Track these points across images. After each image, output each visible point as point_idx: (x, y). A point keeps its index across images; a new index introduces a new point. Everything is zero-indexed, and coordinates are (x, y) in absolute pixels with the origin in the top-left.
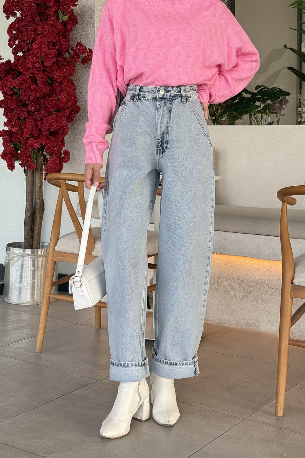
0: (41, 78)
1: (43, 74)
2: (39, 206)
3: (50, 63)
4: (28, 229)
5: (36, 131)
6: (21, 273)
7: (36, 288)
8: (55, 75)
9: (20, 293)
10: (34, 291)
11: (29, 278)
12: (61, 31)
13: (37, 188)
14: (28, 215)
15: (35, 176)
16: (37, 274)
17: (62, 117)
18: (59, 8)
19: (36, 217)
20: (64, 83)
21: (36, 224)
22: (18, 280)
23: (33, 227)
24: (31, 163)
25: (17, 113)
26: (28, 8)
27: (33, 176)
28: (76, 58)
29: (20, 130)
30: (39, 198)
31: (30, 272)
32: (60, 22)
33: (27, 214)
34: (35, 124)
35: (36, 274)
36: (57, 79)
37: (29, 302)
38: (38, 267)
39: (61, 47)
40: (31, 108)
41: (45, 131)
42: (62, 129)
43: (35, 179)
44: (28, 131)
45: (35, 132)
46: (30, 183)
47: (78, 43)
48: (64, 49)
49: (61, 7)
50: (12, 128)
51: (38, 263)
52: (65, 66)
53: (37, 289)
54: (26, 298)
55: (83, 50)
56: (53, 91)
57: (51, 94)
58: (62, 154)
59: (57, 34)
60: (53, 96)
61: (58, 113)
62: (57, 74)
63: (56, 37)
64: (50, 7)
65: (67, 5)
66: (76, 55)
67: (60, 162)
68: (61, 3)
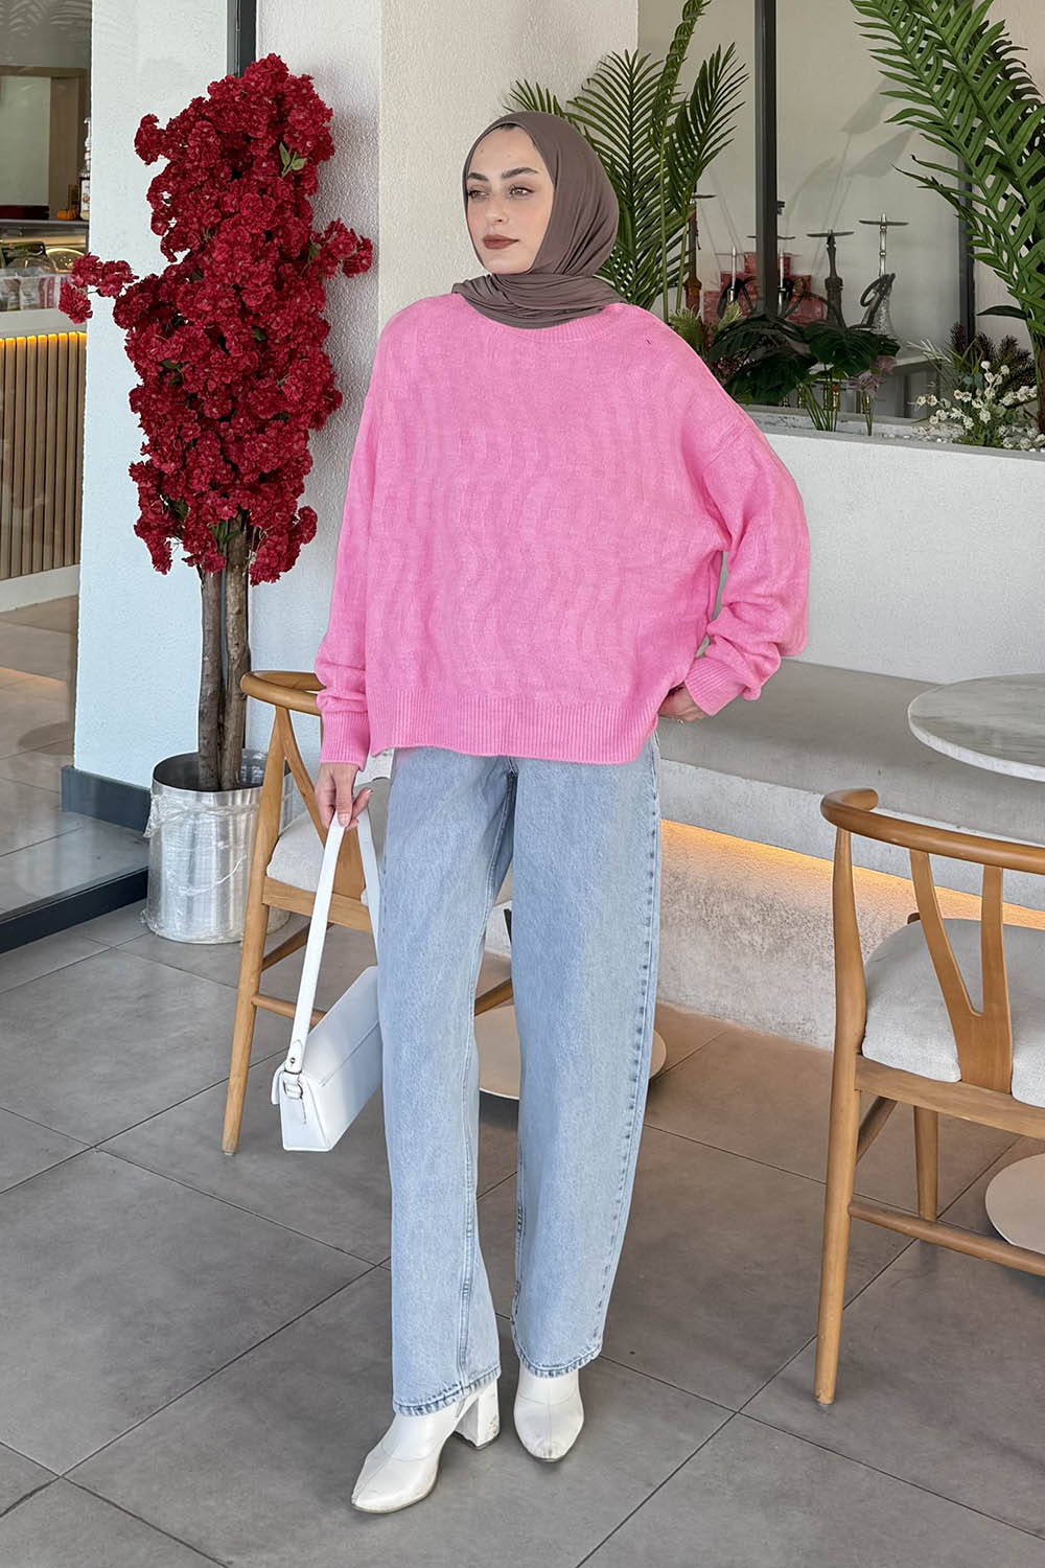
0: (237, 334)
1: (240, 323)
2: (235, 666)
3: (259, 300)
4: (209, 729)
5: (224, 472)
6: (191, 856)
7: (232, 899)
8: (272, 323)
9: (190, 911)
10: (228, 907)
11: (214, 871)
12: (288, 202)
13: (232, 617)
14: (209, 692)
15: (226, 584)
16: (235, 859)
17: (291, 432)
18: (280, 140)
19: (230, 696)
20: (297, 336)
21: (228, 714)
22: (184, 877)
23: (221, 721)
24: (212, 556)
25: (174, 427)
26: (200, 152)
27: (220, 585)
28: (328, 265)
29: (184, 467)
30: (237, 644)
31: (214, 854)
32: (284, 174)
33: (207, 689)
34: (222, 451)
35: (231, 861)
36: (278, 330)
37: (214, 937)
38: (236, 842)
39: (289, 242)
40: (211, 409)
41: (249, 474)
42: (294, 464)
43: (226, 592)
44: (203, 472)
45: (221, 474)
46: (211, 603)
47: (333, 223)
48: (296, 247)
49: (286, 139)
50: (161, 463)
51: (235, 829)
52: (299, 291)
53: (234, 900)
54: (207, 927)
55: (346, 245)
56: (268, 361)
57: (265, 369)
58: (295, 519)
59: (276, 214)
60: (268, 375)
61: (281, 423)
62: (278, 319)
63: (272, 222)
64: (256, 139)
65: (301, 132)
66: (329, 255)
67: (290, 540)
68: (287, 127)
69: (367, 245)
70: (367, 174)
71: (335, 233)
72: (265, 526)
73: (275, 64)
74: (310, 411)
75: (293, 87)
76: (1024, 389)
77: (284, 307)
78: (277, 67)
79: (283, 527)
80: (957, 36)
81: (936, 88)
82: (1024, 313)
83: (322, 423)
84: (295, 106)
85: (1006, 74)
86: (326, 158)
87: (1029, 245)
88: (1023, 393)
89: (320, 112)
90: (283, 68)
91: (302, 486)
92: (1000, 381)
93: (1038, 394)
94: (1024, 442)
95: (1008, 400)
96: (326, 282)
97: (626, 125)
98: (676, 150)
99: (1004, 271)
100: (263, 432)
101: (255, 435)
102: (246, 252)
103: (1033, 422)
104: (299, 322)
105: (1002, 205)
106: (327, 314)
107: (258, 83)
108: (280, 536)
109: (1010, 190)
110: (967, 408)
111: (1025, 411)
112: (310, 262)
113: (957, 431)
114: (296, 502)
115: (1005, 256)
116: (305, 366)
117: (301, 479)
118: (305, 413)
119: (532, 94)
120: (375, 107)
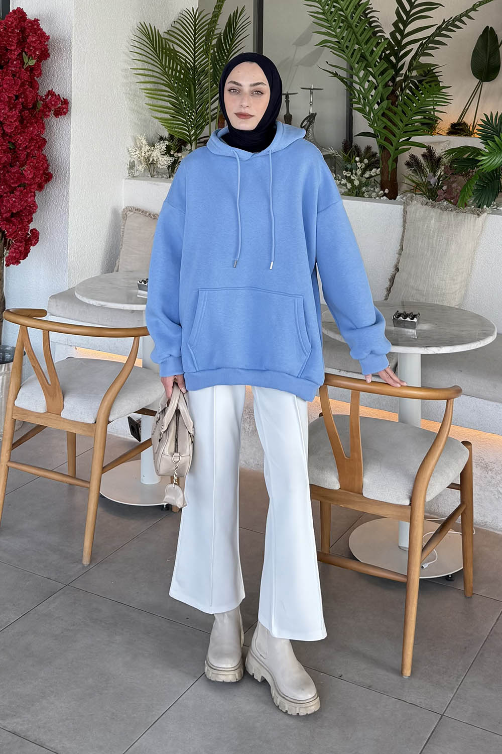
3: (12, 129)
8: (18, 140)
12: (27, 81)
17: (27, 193)
18: (23, 50)
20: (30, 147)
28: (47, 111)
32: (25, 67)
36: (21, 144)
39: (27, 101)
41: (6, 213)
42: (28, 208)
47: (49, 91)
48: (30, 103)
49: (26, 50)
52: (32, 124)
55: (56, 102)
56: (16, 158)
57: (14, 162)
58: (28, 234)
59: (21, 86)
60: (16, 165)
61: (22, 188)
62: (21, 138)
63: (19, 90)
64: (11, 50)
65: (33, 47)
66: (47, 107)
67: (26, 245)
68: (26, 44)
69: (66, 102)
70: (66, 67)
71: (50, 96)
72: (13, 238)
73: (20, 13)
74: (36, 183)
75: (30, 25)
76: (374, 170)
77: (24, 132)
78: (21, 14)
79: (22, 238)
80: (348, 6)
81: (338, 30)
82: (375, 135)
83: (42, 188)
84: (31, 34)
85: (370, 23)
86: (46, 59)
87: (378, 104)
88: (374, 171)
89: (43, 37)
90: (24, 14)
91: (32, 218)
92: (363, 167)
93: (381, 172)
94: (374, 194)
95: (367, 175)
96: (45, 120)
97: (192, 44)
98: (216, 56)
99: (367, 116)
100: (13, 193)
101: (9, 194)
102: (6, 105)
103: (378, 185)
104: (32, 139)
105: (367, 85)
106: (45, 135)
107: (12, 23)
108: (21, 242)
109: (371, 78)
110: (349, 179)
111: (375, 180)
112: (37, 110)
113: (344, 190)
114: (29, 226)
115: (367, 108)
116: (35, 161)
117: (31, 216)
118: (35, 184)
119: (147, 28)
120: (70, 34)
